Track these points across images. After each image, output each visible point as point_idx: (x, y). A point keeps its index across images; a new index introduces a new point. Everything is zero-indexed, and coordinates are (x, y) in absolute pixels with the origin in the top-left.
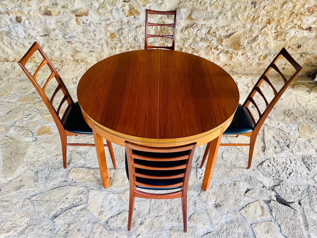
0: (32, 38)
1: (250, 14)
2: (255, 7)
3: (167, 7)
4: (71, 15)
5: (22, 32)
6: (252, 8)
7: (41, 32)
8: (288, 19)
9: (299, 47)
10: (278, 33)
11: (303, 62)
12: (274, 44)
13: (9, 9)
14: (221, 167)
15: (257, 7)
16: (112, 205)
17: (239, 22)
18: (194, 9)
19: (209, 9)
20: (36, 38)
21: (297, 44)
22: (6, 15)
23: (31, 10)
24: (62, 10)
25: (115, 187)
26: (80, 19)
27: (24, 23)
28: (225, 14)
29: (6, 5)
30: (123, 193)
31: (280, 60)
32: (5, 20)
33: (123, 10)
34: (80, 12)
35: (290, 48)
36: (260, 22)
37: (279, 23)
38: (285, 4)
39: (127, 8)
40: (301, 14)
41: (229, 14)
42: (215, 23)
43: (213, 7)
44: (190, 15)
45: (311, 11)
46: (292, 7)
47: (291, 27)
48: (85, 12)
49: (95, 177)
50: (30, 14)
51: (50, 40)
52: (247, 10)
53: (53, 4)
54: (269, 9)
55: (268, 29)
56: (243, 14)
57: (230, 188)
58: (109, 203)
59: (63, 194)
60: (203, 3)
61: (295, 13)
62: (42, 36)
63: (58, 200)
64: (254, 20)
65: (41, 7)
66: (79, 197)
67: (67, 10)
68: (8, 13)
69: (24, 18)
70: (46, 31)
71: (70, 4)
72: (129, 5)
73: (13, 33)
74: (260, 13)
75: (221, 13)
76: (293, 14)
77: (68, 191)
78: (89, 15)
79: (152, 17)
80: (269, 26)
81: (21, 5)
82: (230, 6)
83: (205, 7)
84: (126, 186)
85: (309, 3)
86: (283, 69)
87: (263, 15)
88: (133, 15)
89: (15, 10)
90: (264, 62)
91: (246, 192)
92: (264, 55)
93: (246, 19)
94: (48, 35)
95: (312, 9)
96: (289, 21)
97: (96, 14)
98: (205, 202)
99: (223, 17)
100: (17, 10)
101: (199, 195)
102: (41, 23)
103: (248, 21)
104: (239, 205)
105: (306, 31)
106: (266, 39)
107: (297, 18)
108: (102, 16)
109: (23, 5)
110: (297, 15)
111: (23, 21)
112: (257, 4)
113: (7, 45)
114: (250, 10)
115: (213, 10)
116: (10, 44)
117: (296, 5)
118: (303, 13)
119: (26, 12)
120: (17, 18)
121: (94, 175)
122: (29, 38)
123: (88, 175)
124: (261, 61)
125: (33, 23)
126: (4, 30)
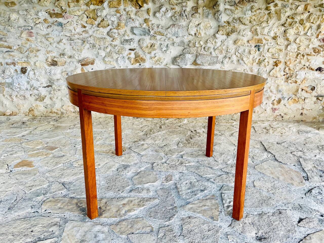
0: (34, 89)
1: (256, 57)
2: (259, 50)
3: (172, 53)
4: (77, 65)
5: (24, 84)
6: (256, 51)
7: (44, 83)
8: (295, 60)
9: (313, 90)
10: (288, 76)
11: (321, 105)
12: (286, 87)
13: (15, 60)
14: (254, 195)
15: (261, 50)
16: (98, 239)
17: (245, 65)
18: (198, 55)
19: (214, 54)
20: (38, 89)
21: (310, 86)
22: (12, 66)
23: (37, 61)
24: (69, 60)
25: (105, 217)
26: (86, 68)
27: (29, 74)
28: (230, 58)
29: (13, 56)
30: (117, 224)
31: (296, 105)
32: (10, 71)
33: (128, 58)
34: (86, 61)
35: (303, 91)
36: (266, 65)
37: (287, 65)
38: (289, 45)
39: (133, 56)
40: (307, 55)
41: (234, 58)
42: (221, 67)
43: (217, 51)
44: (195, 61)
45: (316, 52)
46: (296, 48)
47: (300, 68)
48: (91, 61)
49: (79, 207)
50: (36, 64)
51: (52, 91)
52: (251, 53)
53: (60, 55)
54: (273, 51)
55: (276, 71)
56: (248, 57)
57: (275, 217)
58: (94, 236)
59: (28, 226)
60: (207, 48)
61: (301, 54)
62: (45, 87)
63: (18, 234)
64: (260, 63)
65: (48, 58)
66: (51, 230)
67: (73, 60)
68: (14, 64)
69: (29, 69)
70: (50, 82)
71: (77, 54)
72: (135, 54)
73: (16, 85)
74: (265, 56)
75: (225, 57)
76: (299, 55)
77: (35, 222)
78: (95, 64)
79: (157, 64)
80: (277, 69)
81: (28, 56)
82: (234, 50)
83: (210, 52)
84: (121, 216)
85: (312, 43)
86: (301, 115)
87: (269, 58)
88: (139, 62)
89: (22, 61)
90: (279, 107)
91: (299, 222)
92: (277, 99)
93: (252, 62)
94: (51, 86)
95: (318, 49)
96: (296, 62)
97: (102, 63)
98: (240, 233)
99: (228, 61)
100: (23, 60)
101: (230, 225)
102: (46, 73)
103: (255, 64)
104: (294, 238)
105: (316, 72)
106: (276, 82)
107: (303, 59)
108: (107, 65)
109: (30, 56)
110: (303, 56)
111: (28, 71)
112: (260, 47)
113: (7, 97)
114: (254, 53)
115: (218, 54)
116: (10, 96)
117: (300, 46)
118: (309, 53)
119: (32, 63)
120: (22, 68)
121: (77, 204)
122: (32, 89)
123: (70, 205)
124: (275, 106)
125: (37, 74)
126: (7, 81)
